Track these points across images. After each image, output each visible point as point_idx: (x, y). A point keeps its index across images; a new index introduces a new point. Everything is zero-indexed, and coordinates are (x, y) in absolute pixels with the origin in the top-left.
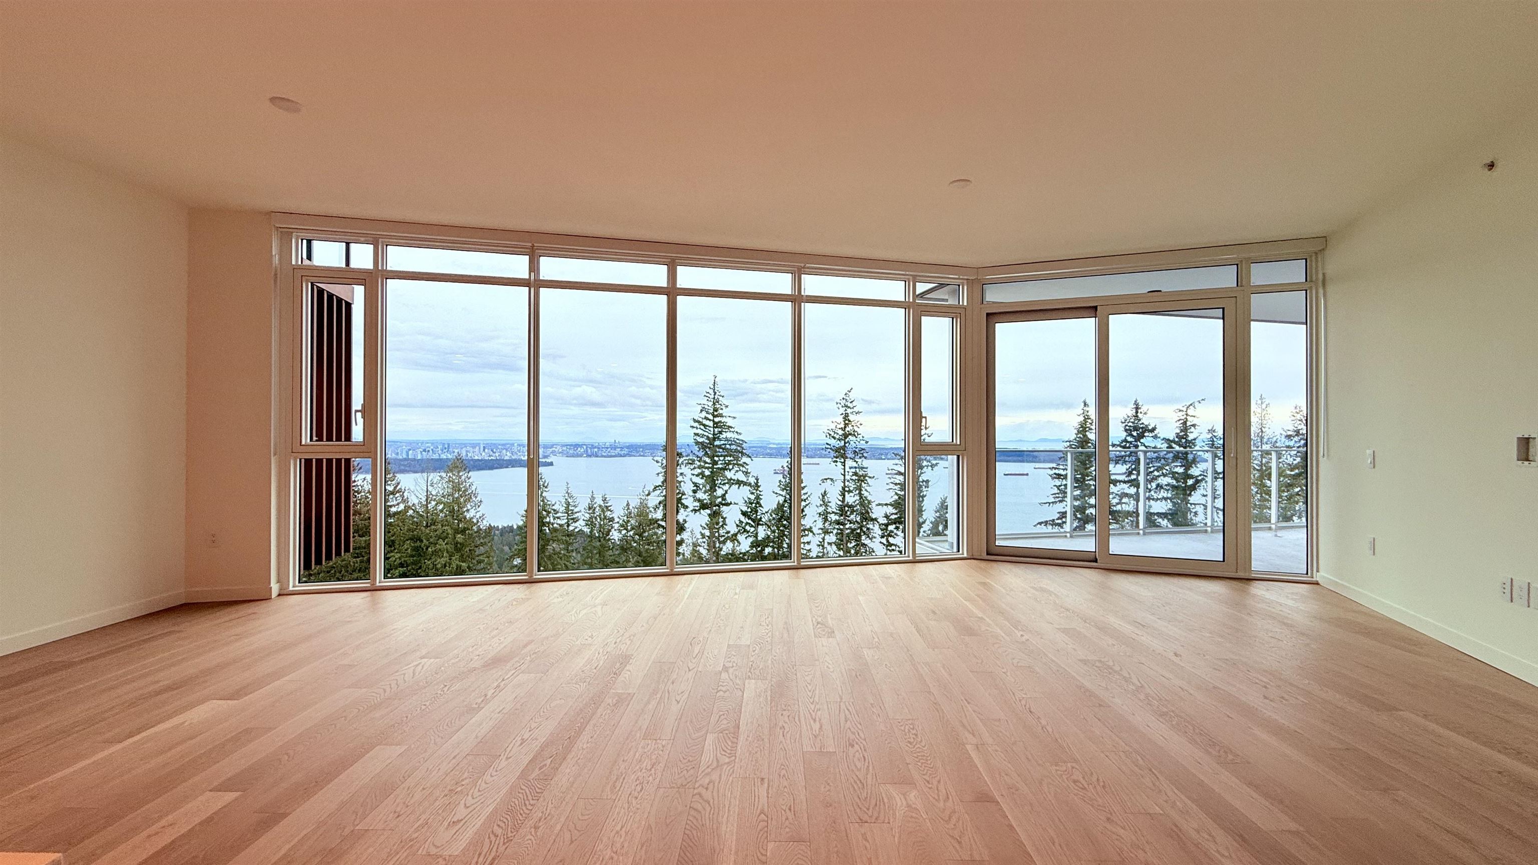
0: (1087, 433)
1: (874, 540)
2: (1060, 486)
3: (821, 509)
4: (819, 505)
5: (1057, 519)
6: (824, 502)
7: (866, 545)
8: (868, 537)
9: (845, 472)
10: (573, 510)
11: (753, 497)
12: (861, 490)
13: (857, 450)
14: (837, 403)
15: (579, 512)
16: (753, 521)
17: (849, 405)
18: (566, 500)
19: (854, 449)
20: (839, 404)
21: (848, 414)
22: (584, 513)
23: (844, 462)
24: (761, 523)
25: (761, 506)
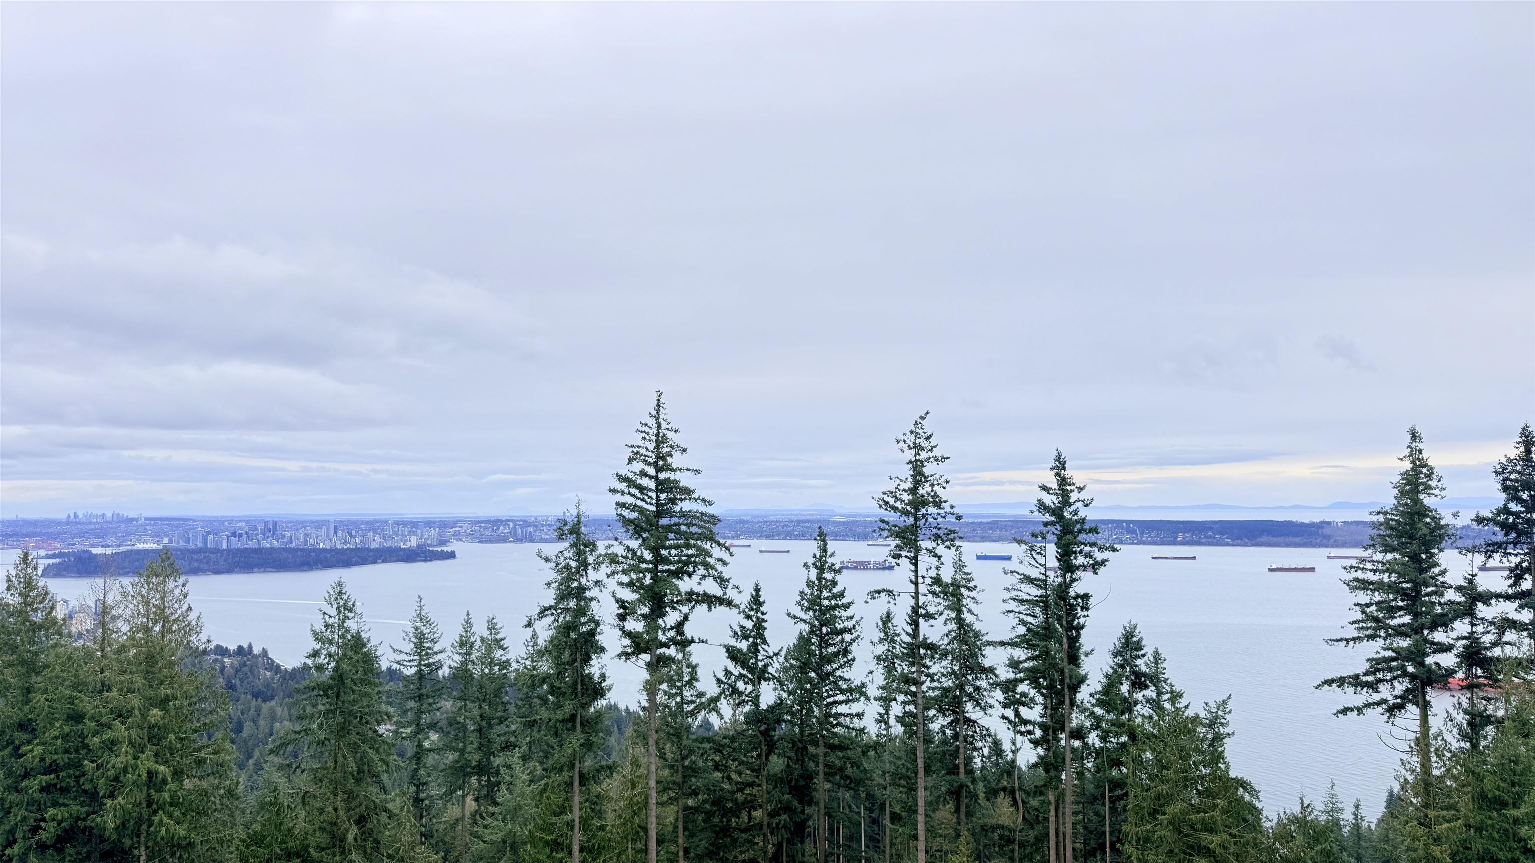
0: (1421, 497)
1: (990, 711)
2: (1368, 605)
3: (881, 649)
4: (876, 640)
5: (1365, 674)
6: (886, 634)
7: (975, 722)
8: (978, 704)
9: (917, 577)
10: (429, 648)
11: (749, 624)
12: (960, 612)
13: (941, 533)
14: (898, 442)
15: (441, 652)
16: (751, 670)
17: (925, 444)
18: (417, 629)
19: (935, 531)
20: (902, 444)
21: (922, 462)
22: (451, 654)
23: (916, 558)
24: (767, 675)
25: (764, 642)
